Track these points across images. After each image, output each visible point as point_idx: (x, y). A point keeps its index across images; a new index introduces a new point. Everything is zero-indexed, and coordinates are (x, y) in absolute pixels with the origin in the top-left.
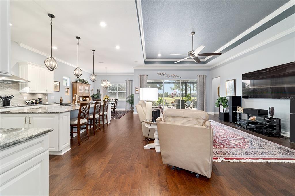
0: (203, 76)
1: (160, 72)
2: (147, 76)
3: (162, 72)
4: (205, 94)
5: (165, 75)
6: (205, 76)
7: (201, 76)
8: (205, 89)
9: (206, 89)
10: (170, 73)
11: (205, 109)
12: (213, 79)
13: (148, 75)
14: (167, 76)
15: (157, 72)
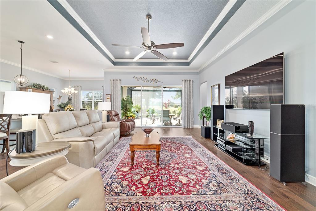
0: (189, 81)
1: (137, 76)
2: (120, 80)
3: (139, 76)
4: (191, 103)
5: (143, 80)
6: (191, 81)
7: (186, 81)
8: (191, 97)
9: (193, 97)
10: (150, 77)
11: (192, 121)
12: (201, 84)
13: (122, 80)
14: (146, 81)
15: (133, 76)
